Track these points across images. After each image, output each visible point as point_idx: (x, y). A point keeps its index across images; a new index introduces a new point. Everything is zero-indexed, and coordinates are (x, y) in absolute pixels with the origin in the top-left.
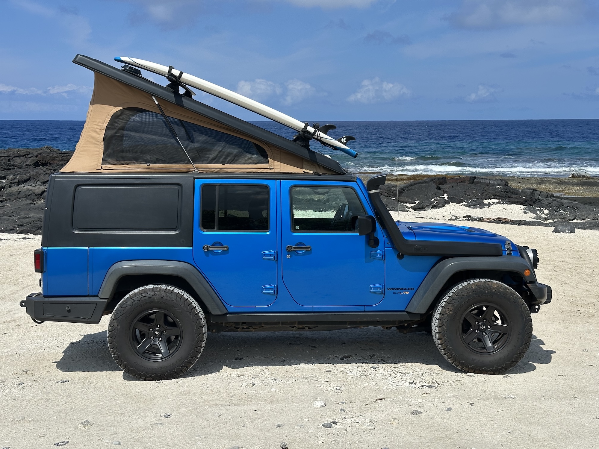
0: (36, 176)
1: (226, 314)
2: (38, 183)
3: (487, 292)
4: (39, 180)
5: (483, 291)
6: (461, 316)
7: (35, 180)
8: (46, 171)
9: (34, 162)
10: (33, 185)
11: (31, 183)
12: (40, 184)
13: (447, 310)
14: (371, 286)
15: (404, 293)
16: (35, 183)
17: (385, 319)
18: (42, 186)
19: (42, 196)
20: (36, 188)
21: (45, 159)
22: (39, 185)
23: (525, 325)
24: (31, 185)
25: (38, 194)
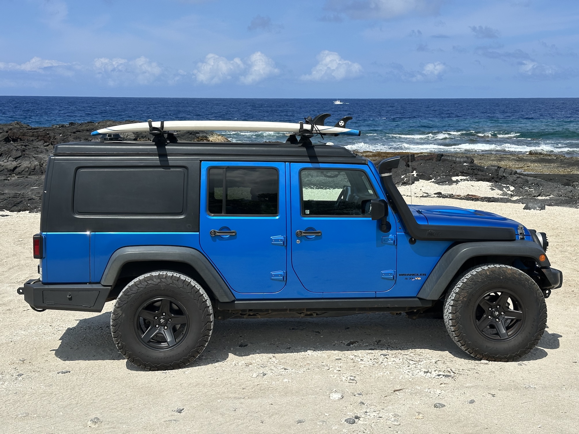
0: (8, 152)
1: (234, 301)
2: (10, 159)
3: (502, 278)
4: (11, 156)
5: (498, 277)
6: (475, 303)
7: (7, 156)
8: (17, 147)
9: (5, 138)
10: (5, 161)
11: (3, 158)
12: (12, 159)
13: (461, 296)
14: (383, 272)
15: (416, 279)
16: (7, 159)
17: (396, 306)
18: (14, 162)
19: (15, 172)
20: (8, 163)
21: (15, 135)
22: (11, 160)
23: (540, 311)
24: (3, 161)
25: (11, 170)
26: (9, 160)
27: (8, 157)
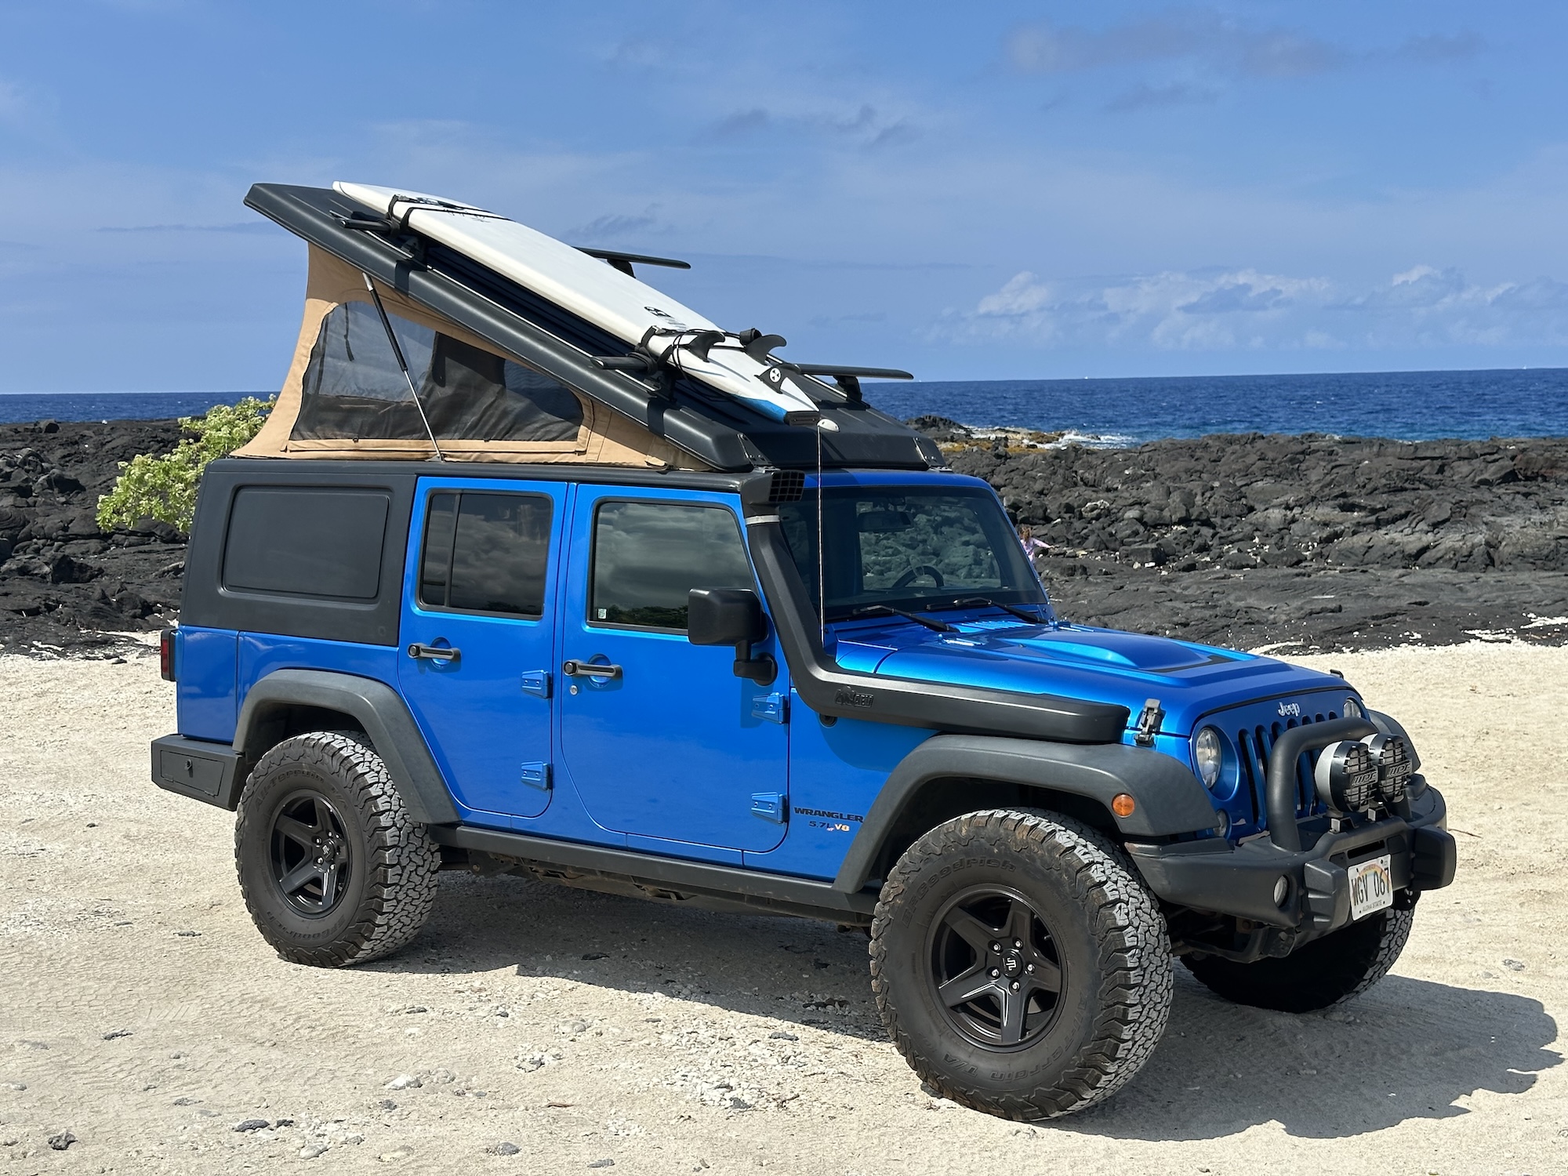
0: (1419, 508)
2: (1422, 526)
4: (1423, 519)
5: (988, 846)
7: (1414, 519)
9: (1503, 473)
10: (1406, 531)
11: (1403, 524)
12: (1426, 528)
14: (756, 796)
15: (838, 828)
16: (1413, 525)
17: (789, 899)
18: (1429, 534)
19: (1419, 561)
20: (1412, 538)
21: (1532, 466)
22: (1421, 531)
24: (1402, 531)
25: (1410, 556)
26: (1417, 529)
27: (1416, 520)
